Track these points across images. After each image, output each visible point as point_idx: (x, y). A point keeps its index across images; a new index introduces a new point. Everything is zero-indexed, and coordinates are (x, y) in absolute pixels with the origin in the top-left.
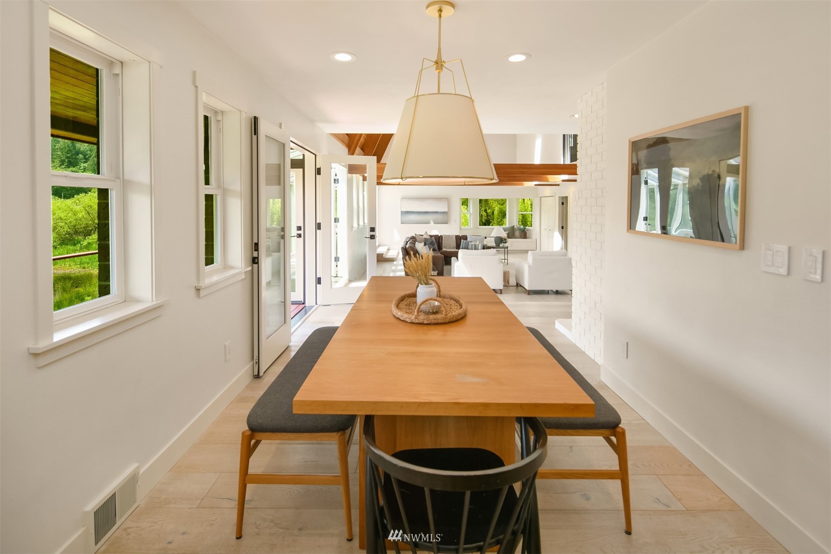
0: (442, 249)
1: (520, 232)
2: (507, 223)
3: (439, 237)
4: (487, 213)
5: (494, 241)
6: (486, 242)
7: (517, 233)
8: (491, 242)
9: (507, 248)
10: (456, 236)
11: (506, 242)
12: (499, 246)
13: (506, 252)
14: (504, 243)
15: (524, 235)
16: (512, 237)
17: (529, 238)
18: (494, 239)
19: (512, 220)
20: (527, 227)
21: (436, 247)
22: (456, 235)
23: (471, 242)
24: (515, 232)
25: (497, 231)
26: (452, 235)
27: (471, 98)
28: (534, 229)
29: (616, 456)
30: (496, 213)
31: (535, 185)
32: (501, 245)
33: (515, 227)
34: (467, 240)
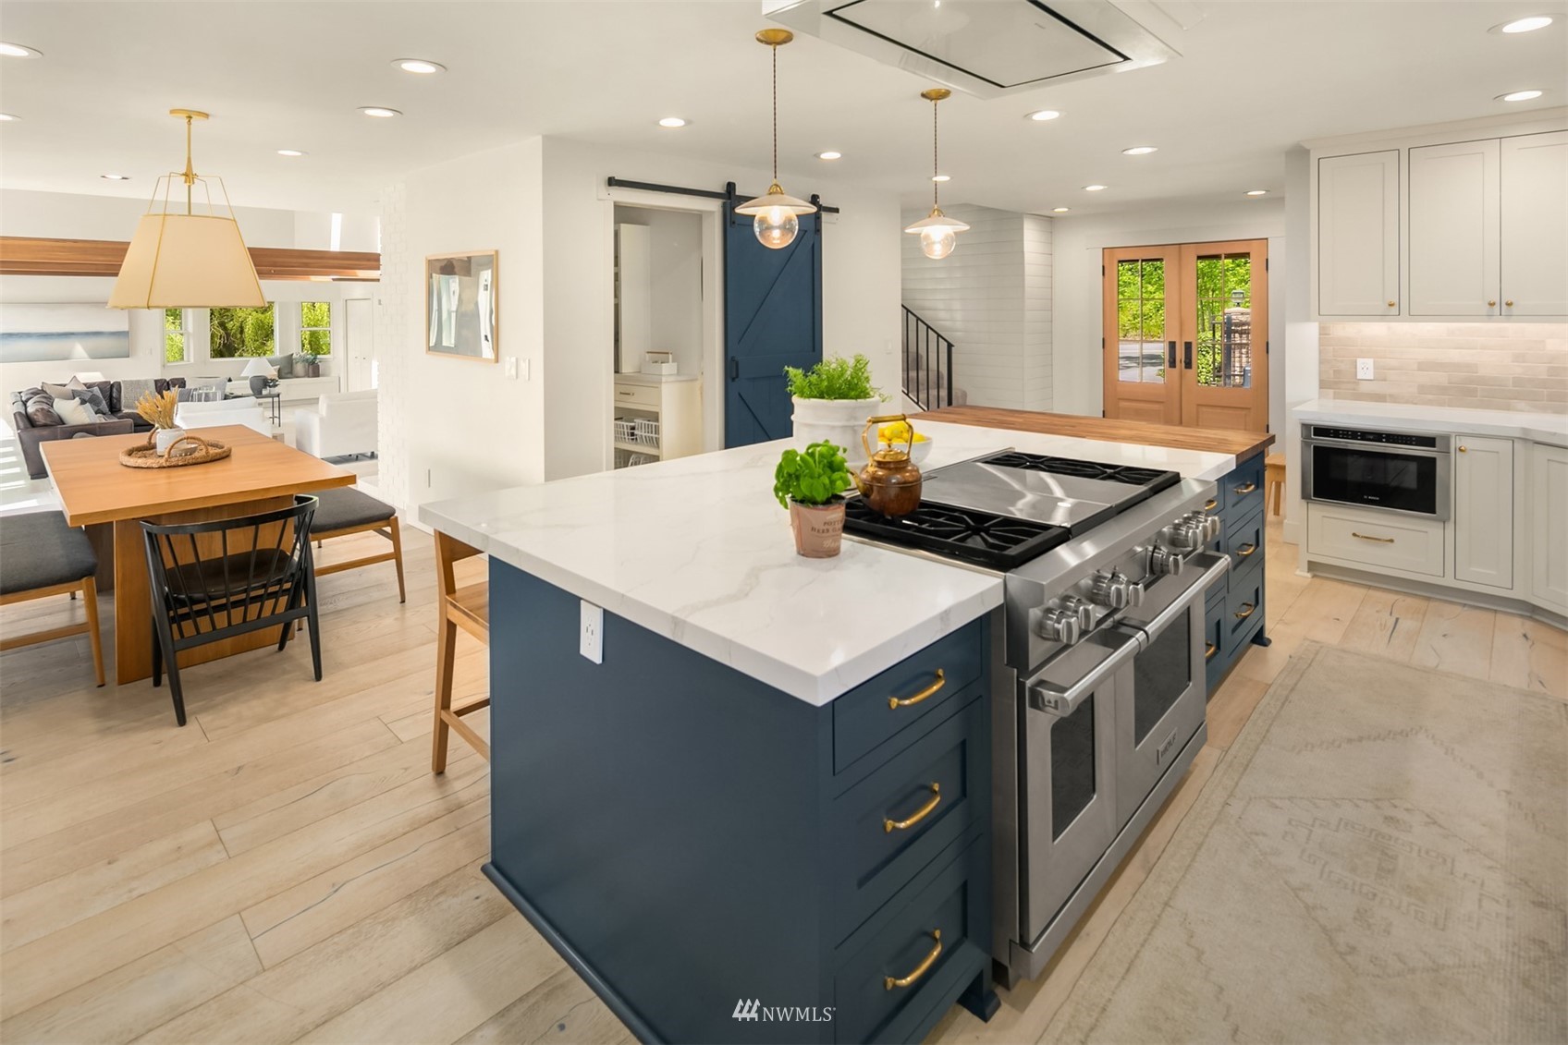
0: (120, 410)
1: (305, 367)
2: (278, 348)
3: (112, 386)
4: (225, 328)
5: (249, 386)
6: (229, 388)
7: (299, 368)
8: (243, 387)
9: (278, 396)
10: (156, 381)
11: (276, 386)
12: (261, 393)
13: (276, 405)
14: (270, 387)
15: (314, 370)
16: (289, 376)
17: (323, 375)
18: (248, 381)
19: (287, 342)
20: (319, 356)
21: (104, 406)
22: (156, 378)
23: (196, 390)
24: (294, 366)
25: (253, 366)
26: (146, 381)
27: (235, 220)
28: (334, 360)
29: (391, 542)
30: (249, 330)
31: (334, 280)
32: (264, 392)
33: (294, 356)
34: (184, 387)
